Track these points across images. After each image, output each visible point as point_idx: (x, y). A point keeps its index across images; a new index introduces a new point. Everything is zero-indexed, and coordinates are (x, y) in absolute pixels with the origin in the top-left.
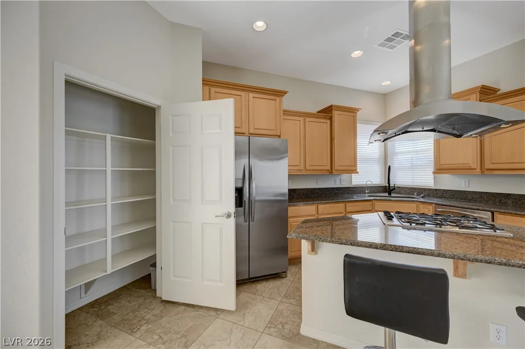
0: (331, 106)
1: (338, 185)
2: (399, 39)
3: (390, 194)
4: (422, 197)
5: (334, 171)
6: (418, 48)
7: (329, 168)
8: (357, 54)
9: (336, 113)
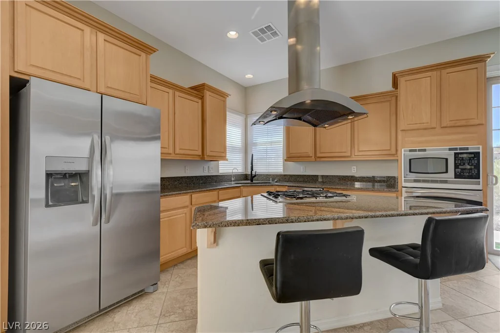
0: (203, 85)
1: (206, 173)
2: (269, 33)
3: (252, 181)
4: (276, 182)
5: (205, 157)
6: (299, 47)
7: (200, 153)
8: (233, 34)
9: (208, 94)
